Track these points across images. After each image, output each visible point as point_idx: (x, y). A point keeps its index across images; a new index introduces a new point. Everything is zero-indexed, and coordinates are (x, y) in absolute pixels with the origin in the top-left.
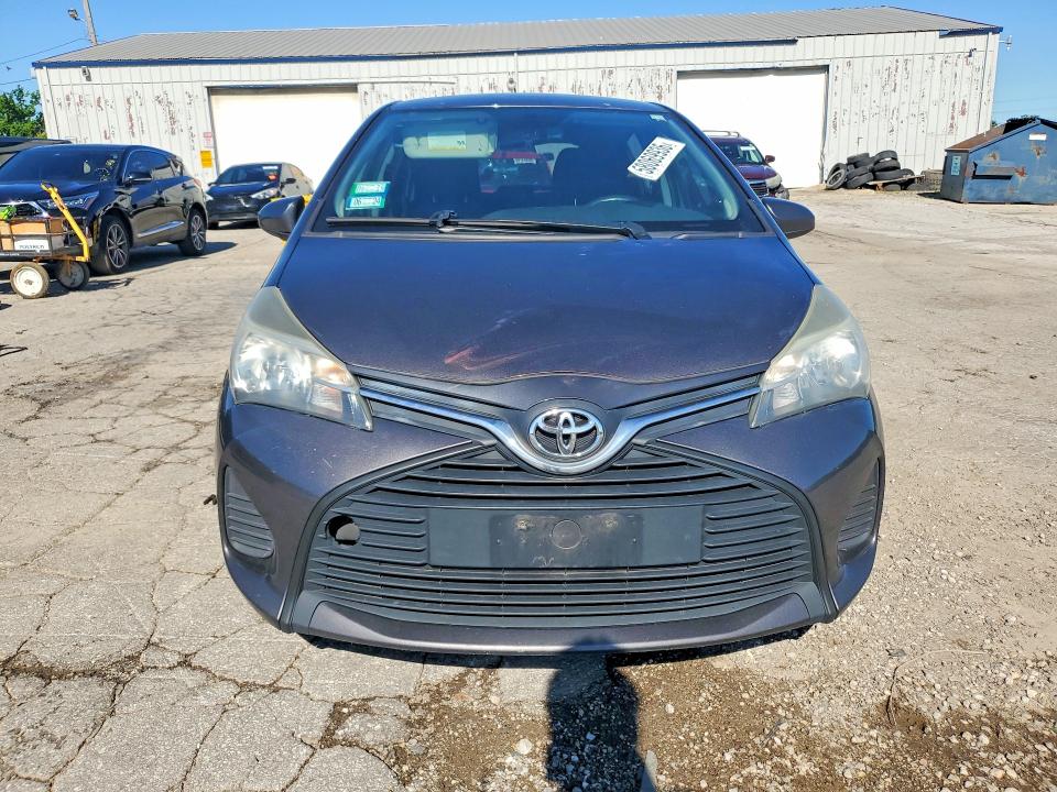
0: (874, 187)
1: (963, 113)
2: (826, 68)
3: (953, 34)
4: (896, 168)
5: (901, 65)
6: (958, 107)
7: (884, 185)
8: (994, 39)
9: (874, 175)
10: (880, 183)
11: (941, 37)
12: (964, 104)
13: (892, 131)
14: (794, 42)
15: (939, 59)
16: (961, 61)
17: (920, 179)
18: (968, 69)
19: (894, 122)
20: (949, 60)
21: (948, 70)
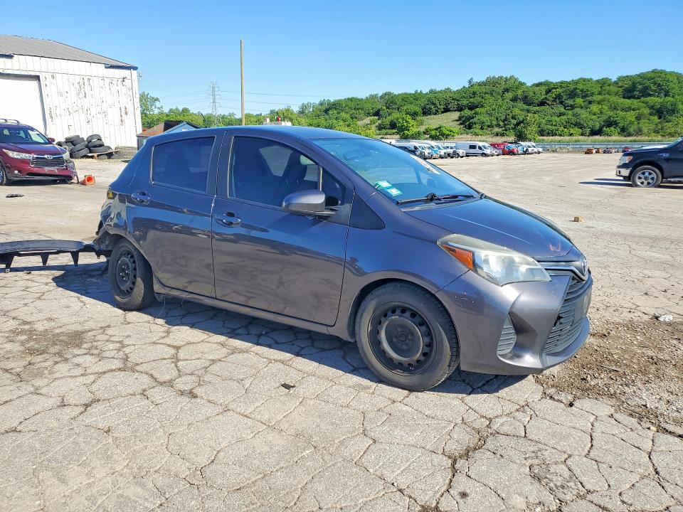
0: (92, 157)
1: (126, 113)
2: (37, 78)
3: (112, 67)
4: (101, 145)
5: (86, 81)
6: (123, 109)
7: (98, 156)
8: (134, 73)
9: (89, 149)
10: (95, 155)
11: (106, 68)
12: (126, 108)
13: (89, 122)
14: (10, 57)
15: (107, 81)
16: (120, 83)
17: (116, 152)
18: (124, 88)
19: (89, 117)
20: (113, 82)
21: (114, 88)
